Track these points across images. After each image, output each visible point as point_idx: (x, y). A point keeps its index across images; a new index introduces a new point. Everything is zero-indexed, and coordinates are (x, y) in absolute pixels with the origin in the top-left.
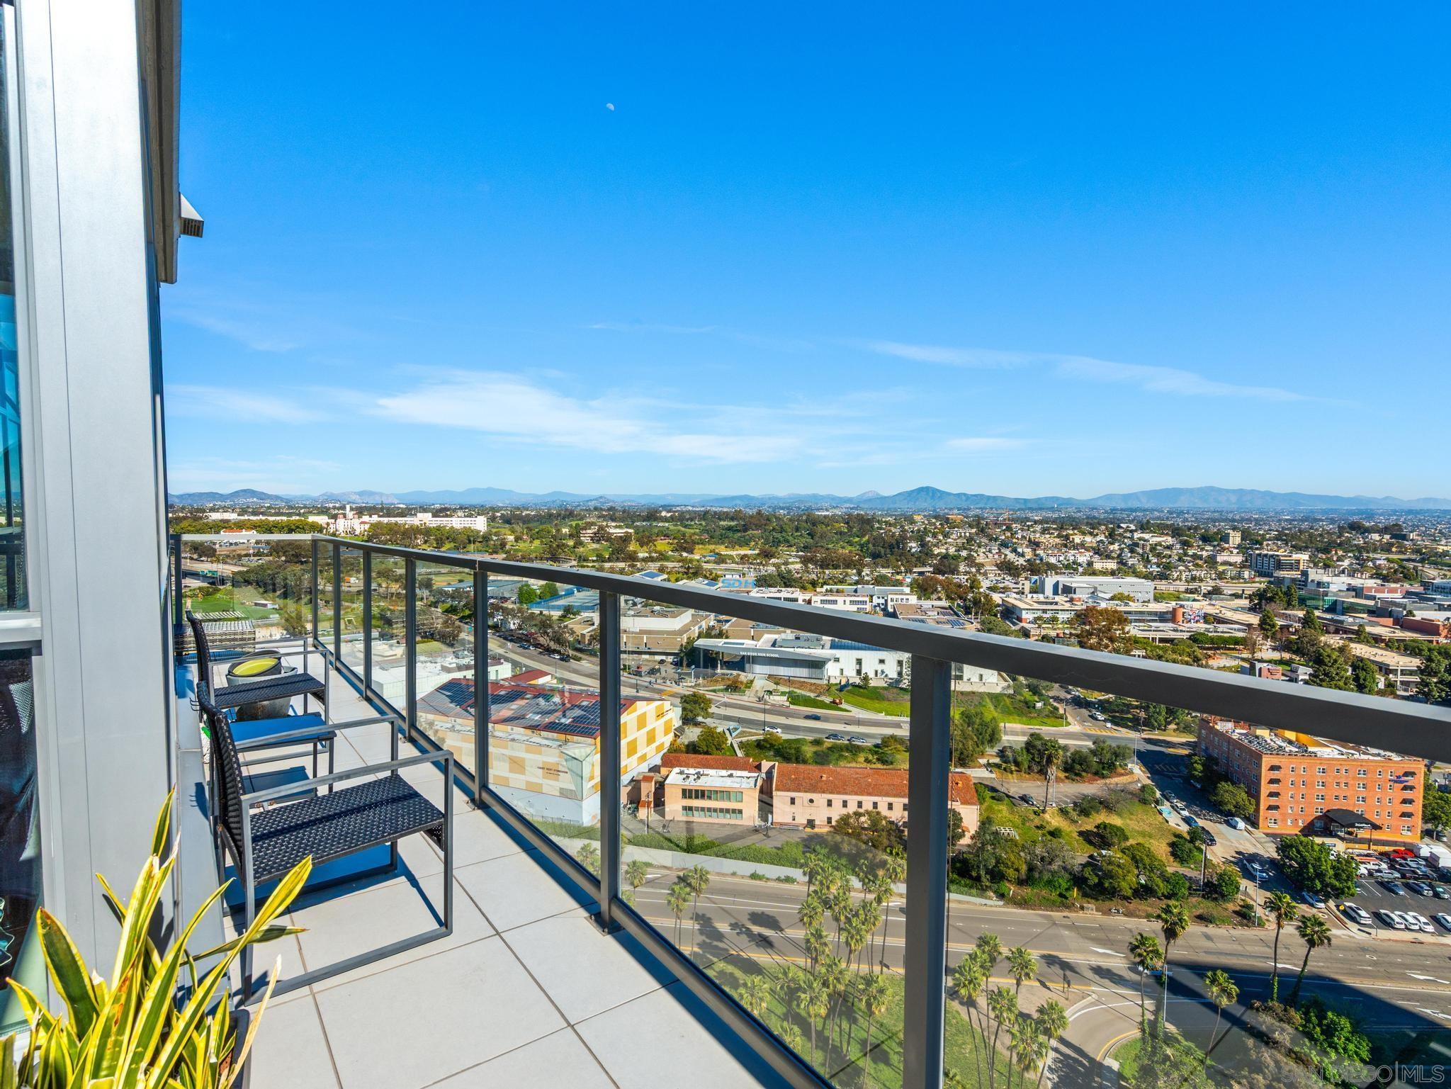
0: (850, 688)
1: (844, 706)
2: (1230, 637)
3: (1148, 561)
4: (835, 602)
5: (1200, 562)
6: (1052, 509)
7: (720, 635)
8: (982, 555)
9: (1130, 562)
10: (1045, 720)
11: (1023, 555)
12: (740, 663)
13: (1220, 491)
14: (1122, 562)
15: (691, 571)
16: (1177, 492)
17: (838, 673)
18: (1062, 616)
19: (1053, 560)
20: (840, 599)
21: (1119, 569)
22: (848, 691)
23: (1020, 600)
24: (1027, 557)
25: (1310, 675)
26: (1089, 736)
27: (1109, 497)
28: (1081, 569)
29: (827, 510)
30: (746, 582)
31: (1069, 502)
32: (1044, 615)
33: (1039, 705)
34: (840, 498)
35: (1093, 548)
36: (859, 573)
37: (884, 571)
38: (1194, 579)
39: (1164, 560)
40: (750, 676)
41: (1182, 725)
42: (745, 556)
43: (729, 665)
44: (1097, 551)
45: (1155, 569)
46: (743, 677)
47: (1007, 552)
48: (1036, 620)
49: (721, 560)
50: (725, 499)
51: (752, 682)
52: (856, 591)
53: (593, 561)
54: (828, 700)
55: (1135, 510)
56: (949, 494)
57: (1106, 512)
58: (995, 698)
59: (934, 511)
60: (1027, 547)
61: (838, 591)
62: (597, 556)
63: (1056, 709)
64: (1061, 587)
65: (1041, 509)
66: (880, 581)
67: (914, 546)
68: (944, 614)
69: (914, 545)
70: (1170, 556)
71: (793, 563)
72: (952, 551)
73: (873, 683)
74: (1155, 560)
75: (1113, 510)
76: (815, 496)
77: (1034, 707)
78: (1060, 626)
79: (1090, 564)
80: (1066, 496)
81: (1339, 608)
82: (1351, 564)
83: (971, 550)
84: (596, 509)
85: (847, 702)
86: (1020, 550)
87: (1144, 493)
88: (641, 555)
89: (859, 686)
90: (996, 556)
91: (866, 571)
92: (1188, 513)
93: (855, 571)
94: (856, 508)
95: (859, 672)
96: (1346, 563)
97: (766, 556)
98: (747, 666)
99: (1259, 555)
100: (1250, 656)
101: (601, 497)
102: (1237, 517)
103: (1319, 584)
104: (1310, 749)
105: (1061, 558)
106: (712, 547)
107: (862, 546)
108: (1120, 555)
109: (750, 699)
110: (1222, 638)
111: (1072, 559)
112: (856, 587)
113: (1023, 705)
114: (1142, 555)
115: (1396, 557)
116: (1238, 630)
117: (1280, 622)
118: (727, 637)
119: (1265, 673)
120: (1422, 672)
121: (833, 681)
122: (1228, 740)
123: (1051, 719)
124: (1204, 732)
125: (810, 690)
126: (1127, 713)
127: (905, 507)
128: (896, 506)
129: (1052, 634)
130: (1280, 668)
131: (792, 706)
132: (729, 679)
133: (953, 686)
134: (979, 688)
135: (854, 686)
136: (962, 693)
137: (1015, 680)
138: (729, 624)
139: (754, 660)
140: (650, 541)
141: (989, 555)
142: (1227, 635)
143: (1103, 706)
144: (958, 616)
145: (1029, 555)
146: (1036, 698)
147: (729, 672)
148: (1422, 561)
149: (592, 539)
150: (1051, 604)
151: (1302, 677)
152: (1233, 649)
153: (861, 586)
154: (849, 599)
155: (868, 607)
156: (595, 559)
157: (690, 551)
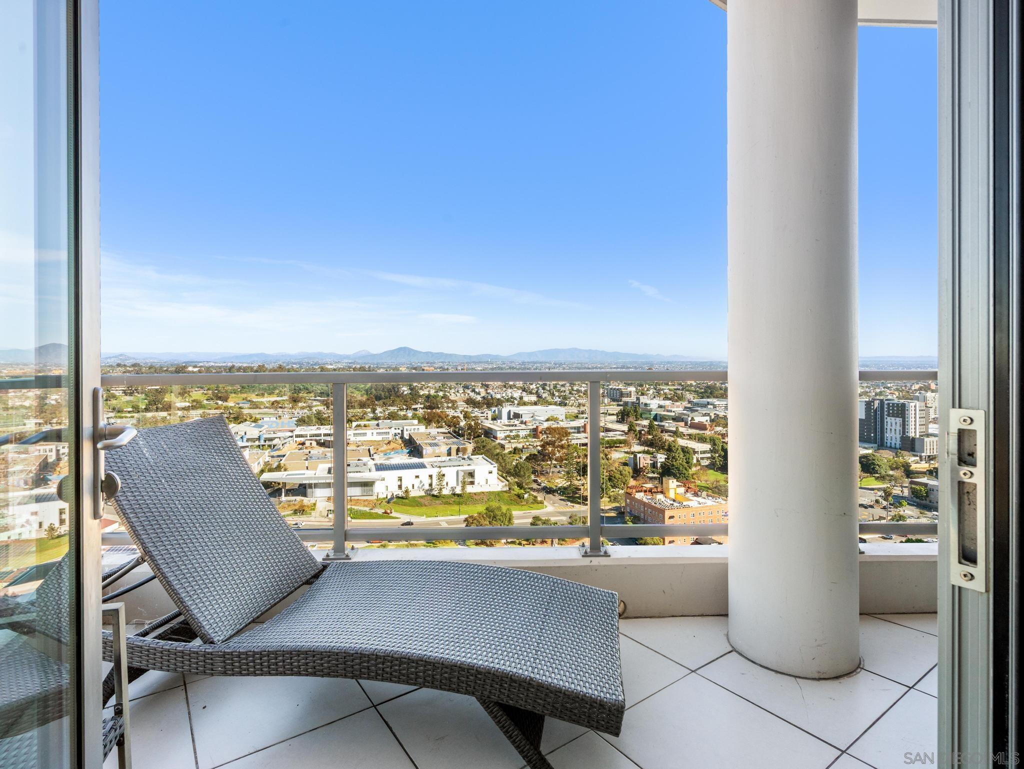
0: (395, 500)
1: (393, 515)
2: (617, 439)
3: (553, 395)
4: (365, 434)
5: (582, 394)
6: (487, 362)
7: (279, 468)
8: (453, 394)
9: (544, 396)
10: (532, 506)
11: (479, 394)
12: (302, 490)
13: (580, 351)
14: (539, 396)
15: (232, 416)
16: (557, 351)
17: (384, 490)
18: (522, 434)
19: (498, 396)
20: (369, 432)
21: (538, 400)
22: (394, 503)
23: (494, 424)
24: (482, 395)
25: (666, 458)
26: (562, 514)
27: (520, 354)
28: (516, 402)
31: (497, 357)
32: (512, 434)
33: (526, 496)
35: (521, 388)
36: (374, 411)
37: (392, 409)
38: (580, 405)
39: (562, 394)
40: (313, 501)
41: (612, 498)
42: (276, 401)
43: (291, 492)
44: (524, 390)
45: (558, 400)
46: (306, 501)
47: (469, 391)
48: (506, 437)
49: (255, 406)
50: (244, 356)
51: (315, 504)
52: (378, 425)
53: (129, 412)
54: (380, 511)
55: (535, 363)
56: (420, 352)
57: (520, 364)
58: (498, 495)
59: (411, 364)
60: (481, 387)
61: (365, 426)
62: (133, 407)
63: (536, 497)
64: (512, 414)
65: (480, 362)
66: (392, 416)
67: (405, 390)
68: (447, 438)
69: (405, 388)
70: (565, 391)
72: (432, 392)
73: (413, 494)
74: (557, 394)
75: (523, 363)
77: (523, 498)
78: (522, 440)
79: (521, 398)
80: (494, 354)
81: (658, 418)
82: (654, 392)
83: (445, 391)
84: (119, 365)
85: (396, 511)
86: (477, 390)
87: (540, 352)
88: (179, 405)
89: (402, 498)
90: (463, 395)
91: (379, 410)
92: (565, 364)
93: (369, 410)
94: (354, 363)
95: (400, 487)
96: (651, 392)
98: (309, 491)
99: (611, 389)
100: (629, 450)
101: (121, 355)
102: (590, 367)
103: (646, 404)
104: (685, 503)
105: (504, 395)
106: (244, 396)
107: (367, 391)
108: (537, 391)
109: (317, 519)
110: (612, 440)
111: (510, 395)
112: (377, 422)
113: (516, 497)
114: (549, 391)
115: (672, 388)
116: (619, 435)
117: (638, 429)
118: (285, 470)
119: (642, 460)
120: (711, 451)
121: (381, 496)
122: (644, 504)
123: (536, 505)
124: (628, 501)
125: (365, 506)
126: (577, 493)
127: (391, 362)
128: (383, 361)
129: (520, 446)
130: (649, 456)
131: (353, 521)
132: (294, 505)
133: (470, 489)
134: (486, 489)
135: (398, 497)
136: (475, 494)
137: (508, 481)
138: (284, 459)
139: (316, 486)
140: (186, 393)
141: (458, 394)
142: (615, 438)
143: (563, 491)
144: (457, 438)
145: (483, 393)
146: (522, 491)
147: (293, 498)
148: (682, 390)
149: (125, 392)
150: (513, 426)
151: (659, 460)
152: (618, 447)
153: (380, 421)
154: (375, 431)
155: (390, 437)
156: (130, 409)
157: (225, 399)
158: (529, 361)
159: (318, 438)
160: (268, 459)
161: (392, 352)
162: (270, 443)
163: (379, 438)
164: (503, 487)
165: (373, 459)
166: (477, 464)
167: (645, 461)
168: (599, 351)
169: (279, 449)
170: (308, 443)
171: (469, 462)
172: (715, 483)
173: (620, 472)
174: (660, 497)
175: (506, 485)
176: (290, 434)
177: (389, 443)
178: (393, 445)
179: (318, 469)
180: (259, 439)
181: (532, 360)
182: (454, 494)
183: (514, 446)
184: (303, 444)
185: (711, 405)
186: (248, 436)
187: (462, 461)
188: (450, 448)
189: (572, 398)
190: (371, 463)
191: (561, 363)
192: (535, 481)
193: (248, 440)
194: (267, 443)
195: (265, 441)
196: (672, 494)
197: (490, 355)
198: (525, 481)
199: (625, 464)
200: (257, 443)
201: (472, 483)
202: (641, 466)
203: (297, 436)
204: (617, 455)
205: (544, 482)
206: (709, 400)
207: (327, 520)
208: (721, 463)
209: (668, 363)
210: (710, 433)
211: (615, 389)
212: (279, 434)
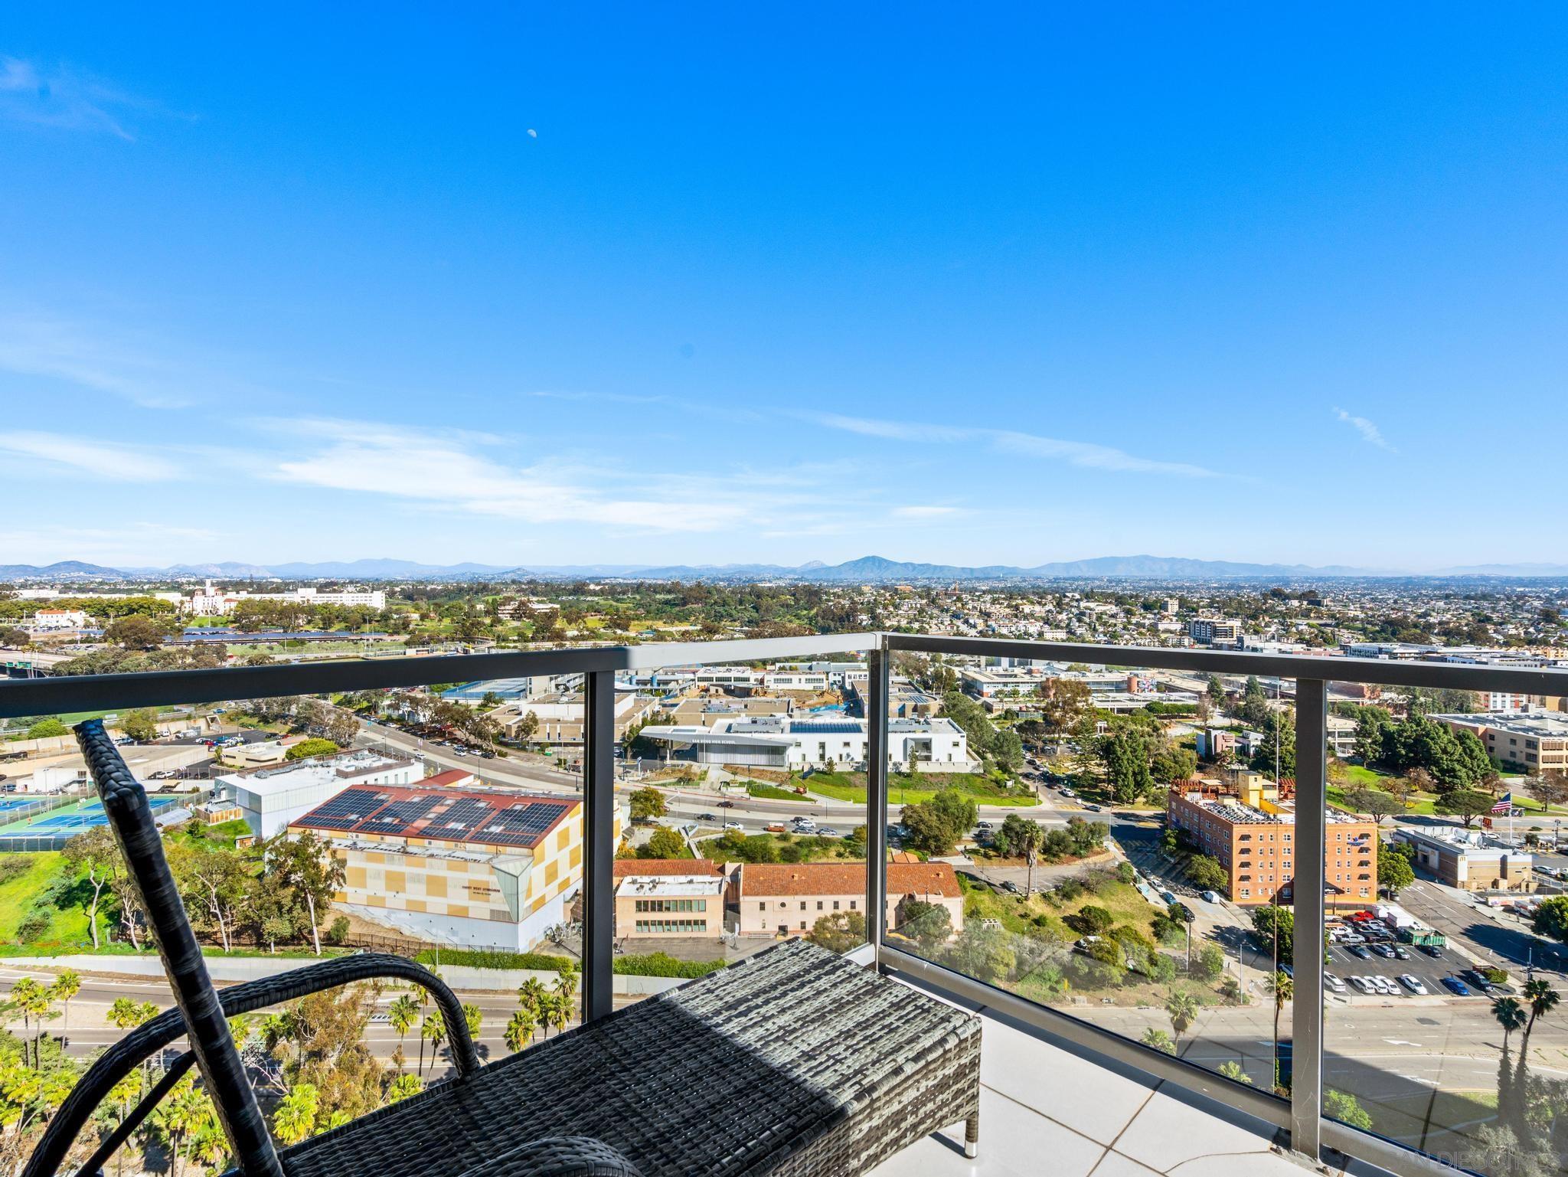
0: (814, 775)
1: (808, 795)
2: (1183, 706)
3: (1095, 630)
4: (790, 681)
5: (1144, 631)
6: (998, 579)
7: (668, 721)
8: (934, 626)
9: (1078, 632)
10: (1017, 799)
11: (975, 627)
12: (692, 752)
13: (1153, 560)
14: (1070, 632)
16: (1115, 561)
17: (800, 760)
18: (1023, 689)
19: (1005, 631)
20: (795, 678)
21: (1068, 639)
22: (812, 778)
23: (980, 673)
24: (980, 629)
25: (1262, 740)
26: (1062, 815)
27: (1051, 566)
29: (770, 581)
31: (1013, 571)
32: (1005, 689)
33: (1010, 784)
34: (783, 569)
35: (1043, 618)
39: (1110, 629)
40: (704, 767)
41: (1151, 798)
42: (686, 632)
43: (680, 754)
44: (1047, 621)
46: (696, 768)
47: (959, 623)
48: (996, 693)
49: (659, 637)
50: (659, 570)
51: (706, 772)
52: (810, 668)
53: (514, 641)
54: (790, 789)
55: (1075, 579)
56: (896, 564)
57: (1050, 581)
58: (966, 780)
59: (881, 581)
60: (979, 617)
61: (791, 669)
62: (519, 635)
63: (1027, 787)
65: (987, 579)
67: (864, 619)
68: (906, 691)
69: (864, 617)
70: (1115, 625)
72: (904, 623)
73: (838, 769)
74: (1101, 629)
75: (1056, 579)
76: (757, 566)
77: (1005, 786)
78: (1020, 699)
79: (1041, 634)
80: (1010, 565)
82: (1278, 630)
83: (923, 622)
84: (514, 582)
85: (812, 790)
86: (971, 621)
87: (1083, 561)
88: (570, 633)
89: (823, 772)
90: (949, 628)
92: (1126, 582)
94: (801, 580)
95: (822, 757)
96: (1273, 629)
97: (710, 632)
98: (700, 754)
99: (1197, 622)
100: (1202, 723)
101: (519, 569)
102: (1171, 586)
103: (1255, 649)
105: (1013, 629)
106: (649, 623)
107: (810, 619)
108: (1068, 625)
109: (706, 793)
110: (1175, 706)
111: (1023, 629)
112: (809, 664)
113: (993, 784)
114: (1089, 624)
115: (1315, 622)
116: (1190, 698)
117: (1226, 689)
118: (675, 723)
119: (1220, 741)
120: (1357, 733)
121: (795, 768)
122: (1199, 811)
123: (1024, 798)
124: (1174, 804)
125: (771, 779)
126: (1096, 787)
127: (852, 578)
128: (842, 576)
129: (1016, 708)
130: (1233, 735)
131: (752, 798)
132: (680, 771)
133: (922, 767)
134: (948, 769)
135: (818, 772)
136: (931, 775)
137: (983, 758)
138: (676, 709)
139: (708, 748)
140: (579, 618)
141: (942, 627)
142: (1179, 703)
143: (1073, 781)
144: (920, 692)
145: (981, 626)
146: (1006, 776)
147: (680, 762)
148: (1337, 626)
149: (512, 616)
150: (1011, 676)
151: (1252, 744)
152: (1183, 717)
153: (814, 663)
154: (804, 677)
155: (825, 685)
156: (516, 638)
157: (626, 628)
158: (1066, 575)
159: (726, 683)
160: (657, 708)
161: (856, 563)
162: (665, 687)
163: (810, 687)
164: (974, 768)
165: (791, 716)
166: (937, 731)
167: (1225, 743)
168: (1189, 561)
169: (675, 696)
170: (713, 690)
171: (926, 727)
172: (1356, 788)
173: (1174, 757)
174: (1230, 802)
175: (979, 765)
176: (691, 676)
177: (822, 694)
178: (827, 698)
179: (715, 726)
180: (651, 681)
181: (1072, 574)
182: (900, 773)
183: (1006, 707)
184: (707, 690)
185: (1386, 653)
186: (640, 677)
187: (914, 724)
188: (904, 706)
189: (1126, 637)
190: (786, 721)
191: (1120, 580)
192: (1031, 762)
193: (638, 682)
194: (662, 687)
195: (659, 684)
196: (1254, 800)
197: (1003, 568)
198: (1011, 762)
199: (1191, 746)
200: (649, 687)
201: (928, 758)
202: (1219, 750)
203: (701, 679)
204: (1179, 731)
205: (1045, 765)
206: (1383, 645)
207: (718, 794)
208: (1377, 755)
209: (1320, 579)
210: (1369, 702)
211: (1203, 623)
212: (678, 676)
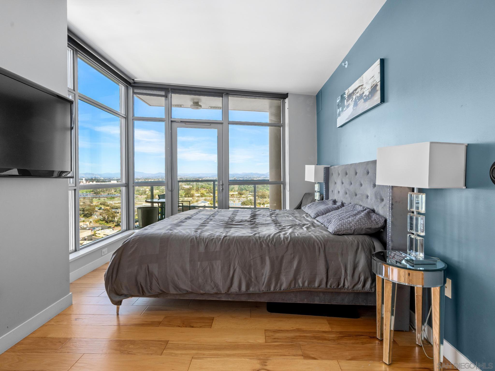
29: (256, 178)
30: (236, 204)
34: (260, 174)
71: (249, 197)
76: (251, 173)
97: (241, 194)
